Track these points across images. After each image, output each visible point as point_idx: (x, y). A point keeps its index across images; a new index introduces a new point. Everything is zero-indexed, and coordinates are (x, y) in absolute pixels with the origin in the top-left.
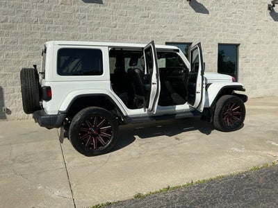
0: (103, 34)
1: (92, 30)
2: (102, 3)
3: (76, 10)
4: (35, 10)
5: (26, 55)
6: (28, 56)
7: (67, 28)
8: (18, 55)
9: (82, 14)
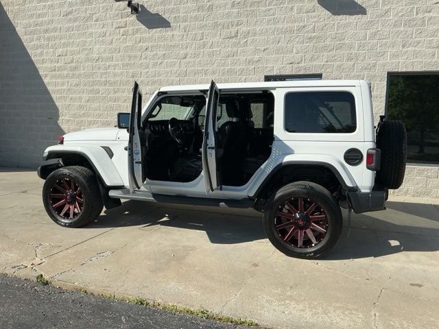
0: (169, 69)
1: (155, 65)
2: (170, 26)
3: (138, 40)
4: (97, 46)
5: (87, 99)
6: (88, 101)
7: (127, 65)
8: (80, 98)
9: (145, 45)
